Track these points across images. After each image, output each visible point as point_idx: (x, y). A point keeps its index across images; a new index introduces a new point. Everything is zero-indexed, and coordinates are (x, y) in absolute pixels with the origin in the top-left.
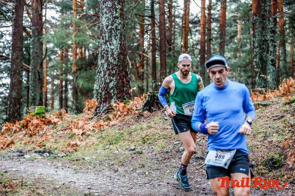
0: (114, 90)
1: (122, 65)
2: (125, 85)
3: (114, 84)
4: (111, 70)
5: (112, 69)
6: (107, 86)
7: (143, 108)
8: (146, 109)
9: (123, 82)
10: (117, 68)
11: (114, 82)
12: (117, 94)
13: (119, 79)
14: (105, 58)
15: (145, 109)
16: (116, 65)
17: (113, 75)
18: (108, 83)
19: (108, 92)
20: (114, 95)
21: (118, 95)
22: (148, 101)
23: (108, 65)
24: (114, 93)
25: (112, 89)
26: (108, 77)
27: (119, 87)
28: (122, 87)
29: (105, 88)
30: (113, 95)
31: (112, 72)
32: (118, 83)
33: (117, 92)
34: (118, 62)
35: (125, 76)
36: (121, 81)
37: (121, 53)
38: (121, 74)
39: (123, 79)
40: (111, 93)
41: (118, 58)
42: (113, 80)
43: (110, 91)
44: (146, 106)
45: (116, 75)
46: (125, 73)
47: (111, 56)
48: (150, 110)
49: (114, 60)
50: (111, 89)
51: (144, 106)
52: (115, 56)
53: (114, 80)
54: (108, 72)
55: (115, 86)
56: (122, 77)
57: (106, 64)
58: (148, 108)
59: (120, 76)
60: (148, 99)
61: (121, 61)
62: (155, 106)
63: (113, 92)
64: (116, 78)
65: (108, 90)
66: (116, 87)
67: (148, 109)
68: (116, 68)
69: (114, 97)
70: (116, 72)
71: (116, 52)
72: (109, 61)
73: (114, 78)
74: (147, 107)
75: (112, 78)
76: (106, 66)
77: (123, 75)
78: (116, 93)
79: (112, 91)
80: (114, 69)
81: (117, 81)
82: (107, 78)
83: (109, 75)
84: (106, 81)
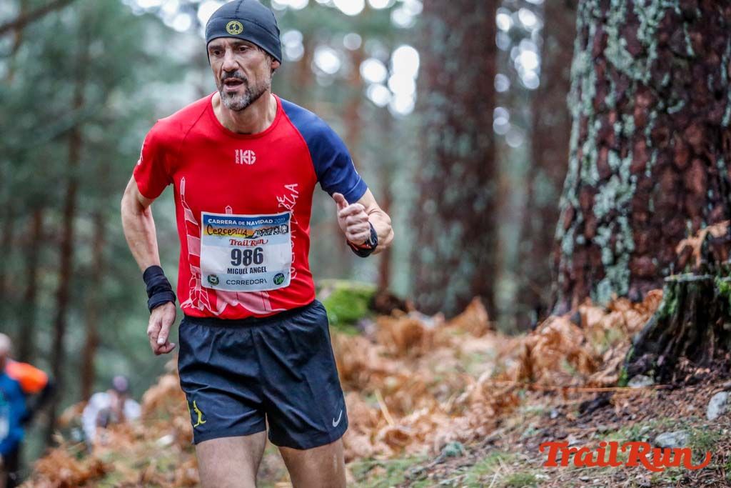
0: (617, 229)
1: (687, 86)
2: (692, 207)
3: (618, 196)
4: (612, 116)
5: (621, 108)
6: (586, 204)
7: (633, 360)
8: (648, 366)
9: (681, 188)
10: (652, 106)
11: (624, 187)
12: (635, 254)
13: (658, 171)
14: (590, 46)
15: (640, 363)
16: (641, 88)
17: (622, 145)
18: (594, 191)
19: (589, 243)
20: (616, 259)
21: (643, 261)
22: (664, 321)
23: (602, 85)
24: (613, 249)
25: (607, 225)
26: (594, 154)
27: (650, 215)
28: (668, 219)
29: (574, 218)
30: (606, 256)
31: (617, 127)
32: (644, 192)
33: (636, 242)
34: (659, 67)
35: (698, 150)
36: (668, 178)
37: (688, 17)
38: (676, 142)
39: (689, 165)
40: (599, 248)
41: (662, 47)
42: (617, 173)
43: (596, 234)
44: (655, 346)
45: (641, 145)
46: (707, 136)
47: (619, 37)
48: (667, 377)
49: (636, 57)
50: (599, 225)
51: (640, 349)
52: (640, 35)
53: (625, 174)
54: (598, 124)
55: (625, 205)
56: (680, 160)
57: (593, 77)
58: (661, 361)
59: (669, 153)
60: (667, 308)
61: (683, 63)
62: (711, 350)
63: (611, 243)
64: (638, 164)
65: (589, 230)
66: (630, 216)
67: (658, 369)
68: (642, 101)
69: (611, 272)
70: (640, 127)
71: (652, 11)
72: (609, 65)
73: (627, 162)
74: (660, 353)
75: (613, 160)
76: (592, 91)
77: (690, 149)
78: (631, 246)
79: (606, 233)
80: (631, 112)
81: (641, 177)
82: (588, 158)
83: (602, 144)
84: (584, 174)
